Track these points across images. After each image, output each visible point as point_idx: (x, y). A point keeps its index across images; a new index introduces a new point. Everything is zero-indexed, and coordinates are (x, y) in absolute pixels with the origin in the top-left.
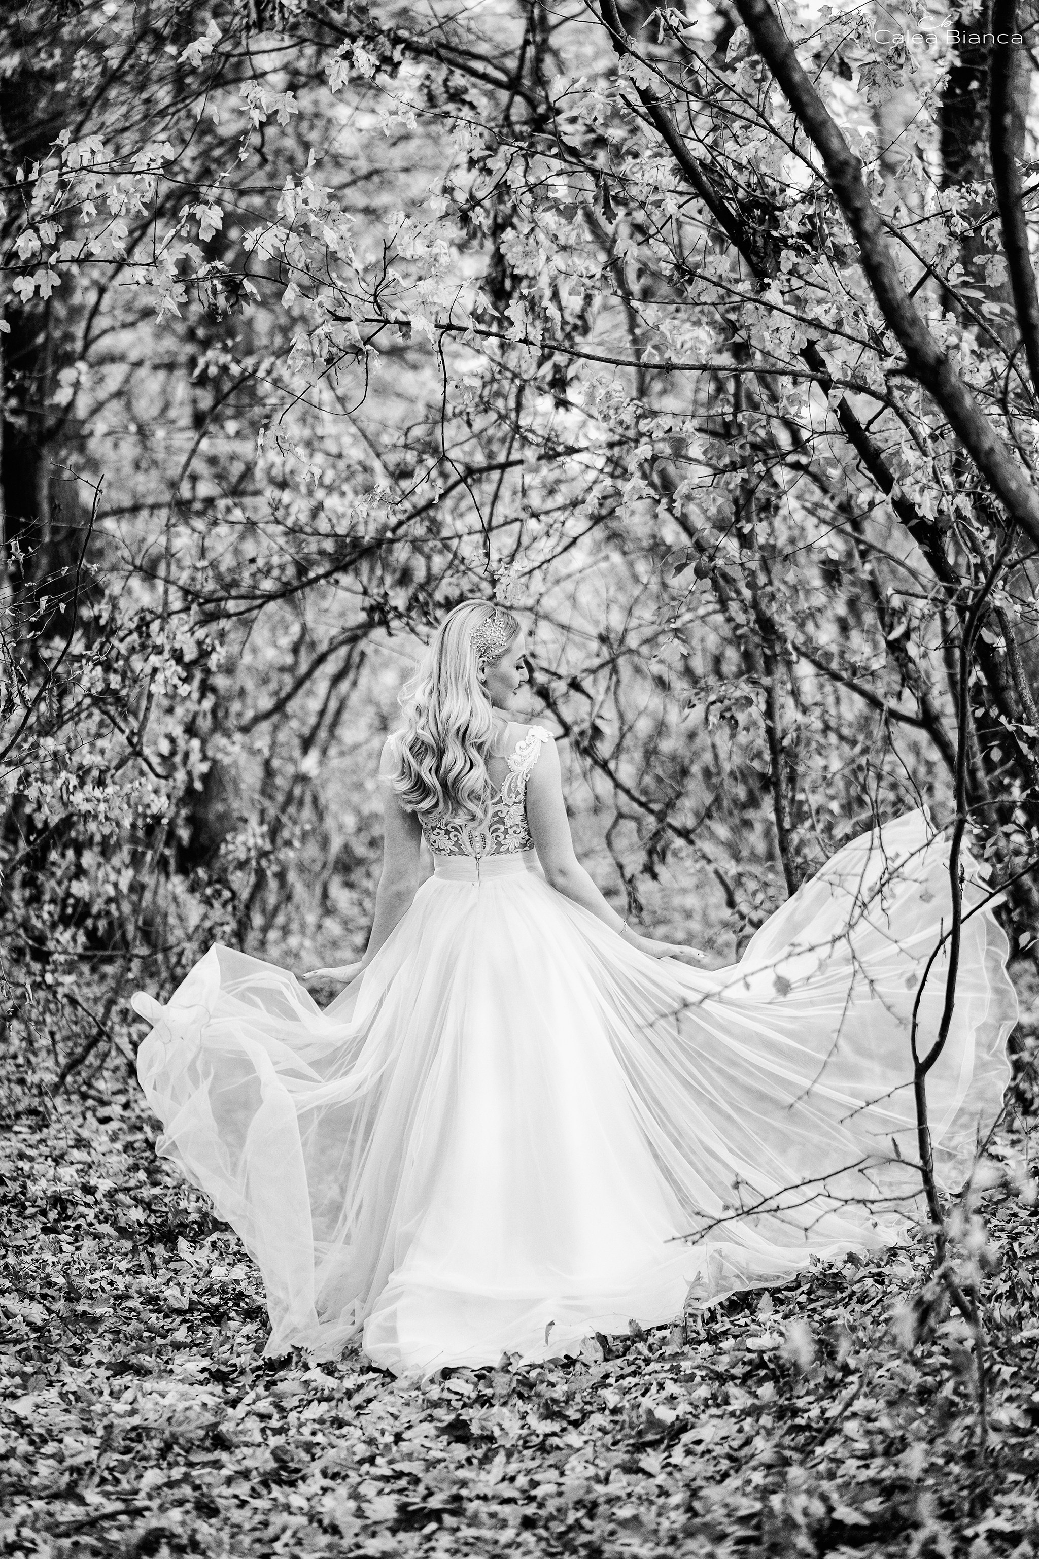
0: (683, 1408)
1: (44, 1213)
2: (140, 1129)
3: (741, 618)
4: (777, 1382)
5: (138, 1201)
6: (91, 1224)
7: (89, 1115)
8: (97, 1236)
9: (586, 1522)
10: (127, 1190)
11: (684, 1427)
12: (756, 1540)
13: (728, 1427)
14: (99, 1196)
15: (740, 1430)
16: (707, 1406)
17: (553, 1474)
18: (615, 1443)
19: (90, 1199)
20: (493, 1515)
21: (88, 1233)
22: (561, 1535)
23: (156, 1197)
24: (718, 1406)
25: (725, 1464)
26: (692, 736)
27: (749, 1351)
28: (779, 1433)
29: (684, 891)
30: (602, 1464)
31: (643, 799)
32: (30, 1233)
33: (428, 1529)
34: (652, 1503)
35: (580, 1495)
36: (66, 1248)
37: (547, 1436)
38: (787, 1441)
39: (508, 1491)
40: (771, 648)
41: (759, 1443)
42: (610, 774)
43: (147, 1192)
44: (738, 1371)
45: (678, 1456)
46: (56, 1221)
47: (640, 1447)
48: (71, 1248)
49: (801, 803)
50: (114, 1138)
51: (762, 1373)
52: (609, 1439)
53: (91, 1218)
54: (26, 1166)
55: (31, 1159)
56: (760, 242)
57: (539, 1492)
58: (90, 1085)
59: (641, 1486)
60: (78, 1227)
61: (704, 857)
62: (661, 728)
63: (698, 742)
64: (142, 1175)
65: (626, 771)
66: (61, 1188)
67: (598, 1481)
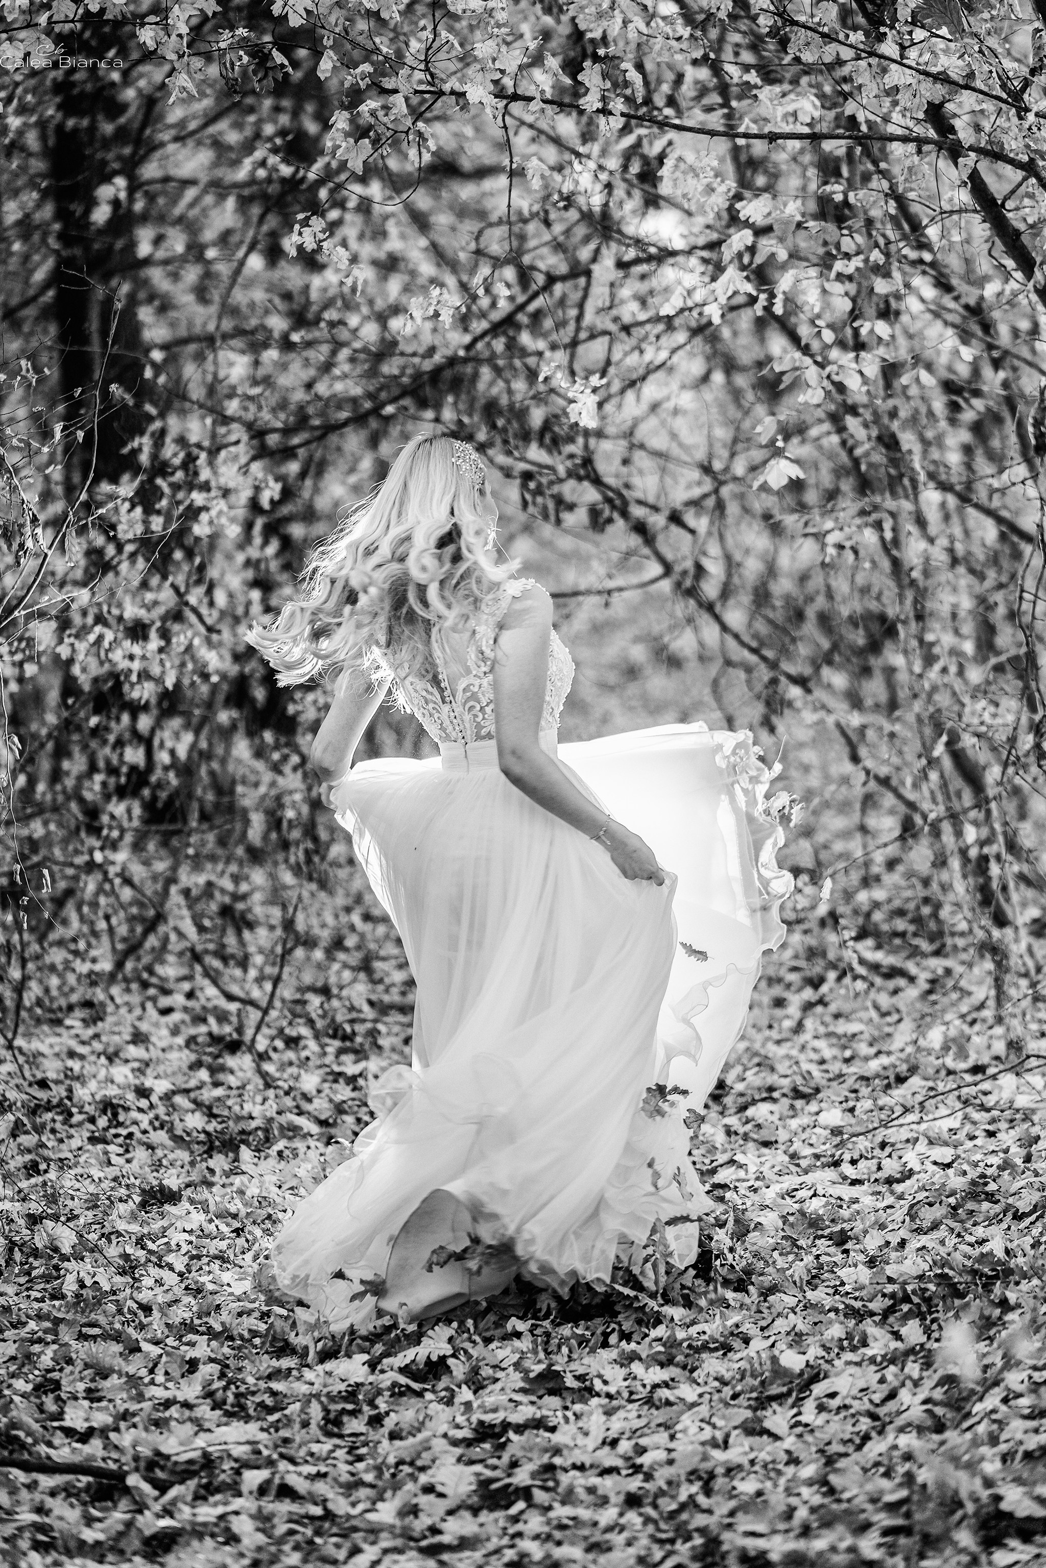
0: (814, 1352)
1: (92, 1120)
2: (204, 1021)
3: (860, 433)
4: (923, 1319)
5: (198, 1104)
6: (145, 1132)
7: (149, 1005)
8: (150, 1147)
9: (702, 1500)
10: (187, 1091)
11: (813, 1376)
12: (906, 1531)
13: (870, 1376)
14: (154, 1098)
15: (882, 1381)
16: (842, 1348)
17: (662, 1437)
18: (735, 1397)
19: (143, 1104)
20: (591, 1490)
21: (140, 1143)
22: (673, 1515)
23: (218, 1099)
24: (854, 1349)
25: (865, 1424)
26: (804, 578)
27: (890, 1280)
28: (928, 1384)
30: (720, 1423)
31: (754, 644)
32: (76, 1143)
33: (514, 1510)
34: (779, 1473)
35: (694, 1462)
36: (115, 1159)
37: (655, 1386)
38: (938, 1395)
39: (608, 1458)
40: (897, 467)
41: (905, 1396)
42: (717, 618)
43: (208, 1094)
44: (877, 1305)
45: (809, 1414)
46: (105, 1129)
47: (762, 1403)
48: (121, 1161)
49: (931, 644)
50: (175, 1032)
51: (905, 1308)
52: (727, 1392)
53: (145, 1125)
54: (76, 1065)
55: (82, 1057)
57: (646, 1460)
58: (151, 972)
59: (767, 1450)
60: (130, 1136)
61: (824, 707)
62: (771, 570)
63: (811, 585)
64: (203, 1074)
66: (112, 1091)
67: (714, 1443)
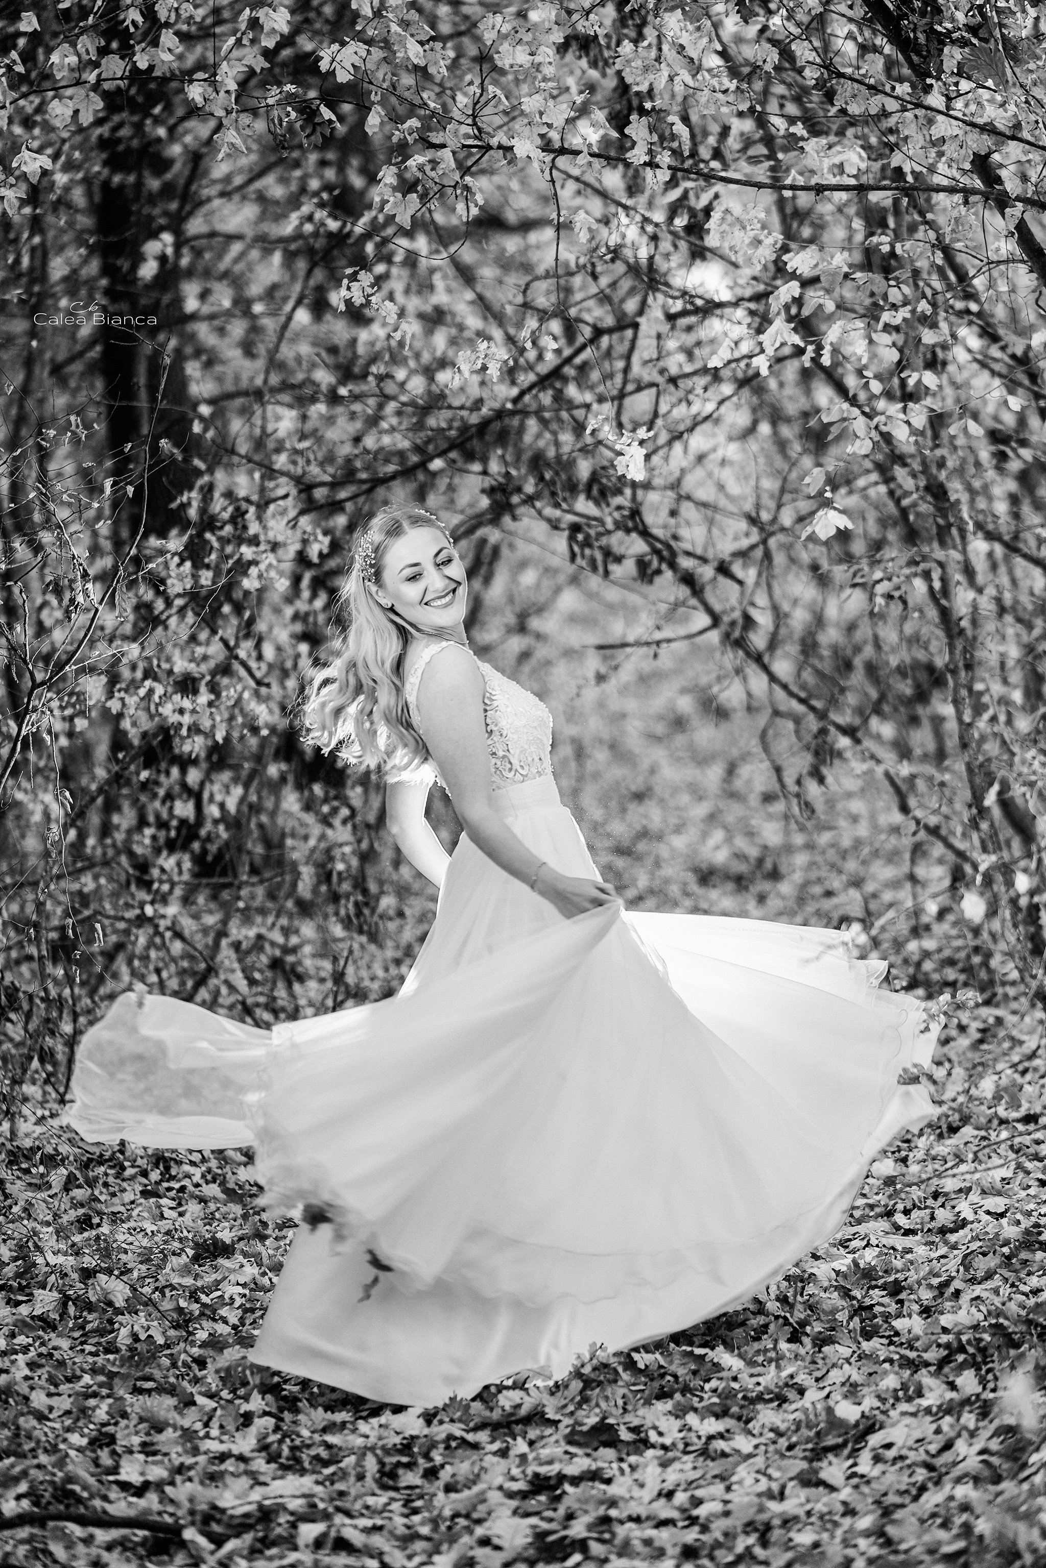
0: (869, 1402)
1: (145, 1174)
3: (909, 484)
4: (979, 1369)
6: (197, 1185)
8: (203, 1200)
9: (758, 1551)
11: (869, 1426)
13: (926, 1426)
15: (938, 1431)
16: (897, 1399)
17: (718, 1489)
18: (790, 1448)
20: (648, 1542)
21: (193, 1196)
24: (909, 1400)
25: (921, 1475)
26: (851, 628)
27: (945, 1330)
28: (985, 1434)
29: (849, 795)
30: (776, 1474)
31: (803, 695)
32: (128, 1197)
34: (836, 1524)
35: (750, 1514)
36: (167, 1213)
37: (711, 1438)
38: (994, 1445)
39: (664, 1510)
40: (945, 517)
41: (961, 1446)
42: (766, 669)
44: (932, 1355)
45: (865, 1465)
46: (158, 1183)
47: (818, 1454)
48: (174, 1214)
49: (981, 694)
51: (961, 1358)
52: (783, 1443)
53: (197, 1178)
56: (922, 38)
57: (702, 1511)
59: (823, 1502)
60: (182, 1189)
61: (873, 757)
62: (819, 620)
63: (859, 635)
65: (783, 667)
67: (770, 1495)
